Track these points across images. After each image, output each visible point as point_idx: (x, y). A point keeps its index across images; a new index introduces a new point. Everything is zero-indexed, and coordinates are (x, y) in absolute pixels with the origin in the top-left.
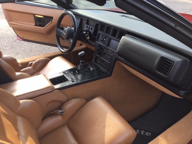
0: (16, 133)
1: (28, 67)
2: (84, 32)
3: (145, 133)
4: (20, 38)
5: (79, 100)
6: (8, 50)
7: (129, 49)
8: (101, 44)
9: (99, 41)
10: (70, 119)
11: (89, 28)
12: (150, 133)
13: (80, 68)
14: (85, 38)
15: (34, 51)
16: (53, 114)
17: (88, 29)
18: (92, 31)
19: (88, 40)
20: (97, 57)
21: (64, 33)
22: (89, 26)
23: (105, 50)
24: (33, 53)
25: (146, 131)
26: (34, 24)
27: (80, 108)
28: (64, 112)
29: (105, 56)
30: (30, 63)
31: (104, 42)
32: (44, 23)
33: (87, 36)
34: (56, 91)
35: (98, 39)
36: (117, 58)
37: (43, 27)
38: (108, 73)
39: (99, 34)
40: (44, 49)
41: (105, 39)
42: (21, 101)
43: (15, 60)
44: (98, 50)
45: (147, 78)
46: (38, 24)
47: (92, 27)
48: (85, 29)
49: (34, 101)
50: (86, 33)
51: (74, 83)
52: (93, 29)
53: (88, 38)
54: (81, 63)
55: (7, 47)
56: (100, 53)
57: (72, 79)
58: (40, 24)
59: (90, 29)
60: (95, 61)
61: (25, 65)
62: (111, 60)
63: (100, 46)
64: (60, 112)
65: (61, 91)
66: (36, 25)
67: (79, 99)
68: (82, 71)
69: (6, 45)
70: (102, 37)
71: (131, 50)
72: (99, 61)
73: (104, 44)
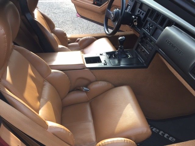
0: (37, 95)
1: (76, 42)
2: (133, 17)
3: (169, 137)
4: (79, 14)
5: (106, 84)
6: (69, 24)
7: (168, 43)
8: (146, 32)
9: (144, 29)
10: (93, 99)
11: (141, 12)
12: (174, 139)
13: (117, 53)
14: (133, 23)
15: (90, 29)
16: (79, 90)
17: (139, 13)
18: (142, 17)
19: (135, 25)
20: (138, 45)
21: (112, 15)
22: (141, 10)
23: (148, 39)
24: (88, 31)
25: (171, 136)
26: (93, 2)
27: (105, 92)
28: (89, 90)
29: (146, 46)
30: (78, 39)
31: (149, 30)
32: (101, 2)
33: (135, 21)
34: (86, 69)
35: (144, 26)
36: (157, 50)
37: (100, 6)
38: (145, 65)
39: (147, 21)
40: (99, 29)
41: (151, 28)
42: (53, 71)
43: (65, 34)
44: (142, 38)
45: (183, 79)
46: (96, 3)
47: (144, 12)
48: (137, 13)
49: (64, 73)
50: (135, 18)
51: (106, 66)
52: (144, 15)
53: (136, 24)
54: (120, 48)
55: (69, 21)
56: (142, 42)
57: (106, 62)
58: (98, 3)
59: (141, 14)
60: (136, 49)
61: (74, 40)
62: (151, 51)
63: (144, 34)
64: (85, 90)
65: (91, 70)
66: (94, 4)
67: (106, 82)
68: (119, 57)
69: (68, 20)
70: (149, 24)
71: (170, 44)
72: (139, 50)
73: (149, 33)
